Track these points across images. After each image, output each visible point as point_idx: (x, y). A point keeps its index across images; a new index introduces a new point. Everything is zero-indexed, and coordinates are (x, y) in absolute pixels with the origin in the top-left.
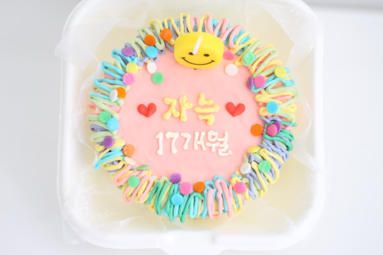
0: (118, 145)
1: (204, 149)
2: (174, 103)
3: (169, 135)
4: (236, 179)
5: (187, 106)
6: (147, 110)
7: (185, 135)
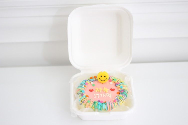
0: (85, 95)
1: (106, 97)
2: (98, 89)
3: (97, 94)
4: (114, 100)
5: (101, 89)
6: (91, 91)
7: (101, 94)
